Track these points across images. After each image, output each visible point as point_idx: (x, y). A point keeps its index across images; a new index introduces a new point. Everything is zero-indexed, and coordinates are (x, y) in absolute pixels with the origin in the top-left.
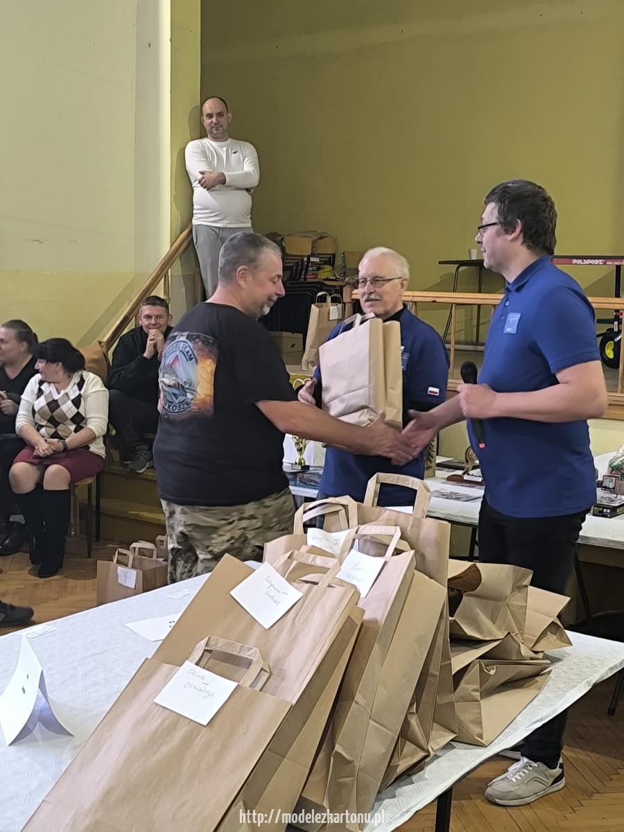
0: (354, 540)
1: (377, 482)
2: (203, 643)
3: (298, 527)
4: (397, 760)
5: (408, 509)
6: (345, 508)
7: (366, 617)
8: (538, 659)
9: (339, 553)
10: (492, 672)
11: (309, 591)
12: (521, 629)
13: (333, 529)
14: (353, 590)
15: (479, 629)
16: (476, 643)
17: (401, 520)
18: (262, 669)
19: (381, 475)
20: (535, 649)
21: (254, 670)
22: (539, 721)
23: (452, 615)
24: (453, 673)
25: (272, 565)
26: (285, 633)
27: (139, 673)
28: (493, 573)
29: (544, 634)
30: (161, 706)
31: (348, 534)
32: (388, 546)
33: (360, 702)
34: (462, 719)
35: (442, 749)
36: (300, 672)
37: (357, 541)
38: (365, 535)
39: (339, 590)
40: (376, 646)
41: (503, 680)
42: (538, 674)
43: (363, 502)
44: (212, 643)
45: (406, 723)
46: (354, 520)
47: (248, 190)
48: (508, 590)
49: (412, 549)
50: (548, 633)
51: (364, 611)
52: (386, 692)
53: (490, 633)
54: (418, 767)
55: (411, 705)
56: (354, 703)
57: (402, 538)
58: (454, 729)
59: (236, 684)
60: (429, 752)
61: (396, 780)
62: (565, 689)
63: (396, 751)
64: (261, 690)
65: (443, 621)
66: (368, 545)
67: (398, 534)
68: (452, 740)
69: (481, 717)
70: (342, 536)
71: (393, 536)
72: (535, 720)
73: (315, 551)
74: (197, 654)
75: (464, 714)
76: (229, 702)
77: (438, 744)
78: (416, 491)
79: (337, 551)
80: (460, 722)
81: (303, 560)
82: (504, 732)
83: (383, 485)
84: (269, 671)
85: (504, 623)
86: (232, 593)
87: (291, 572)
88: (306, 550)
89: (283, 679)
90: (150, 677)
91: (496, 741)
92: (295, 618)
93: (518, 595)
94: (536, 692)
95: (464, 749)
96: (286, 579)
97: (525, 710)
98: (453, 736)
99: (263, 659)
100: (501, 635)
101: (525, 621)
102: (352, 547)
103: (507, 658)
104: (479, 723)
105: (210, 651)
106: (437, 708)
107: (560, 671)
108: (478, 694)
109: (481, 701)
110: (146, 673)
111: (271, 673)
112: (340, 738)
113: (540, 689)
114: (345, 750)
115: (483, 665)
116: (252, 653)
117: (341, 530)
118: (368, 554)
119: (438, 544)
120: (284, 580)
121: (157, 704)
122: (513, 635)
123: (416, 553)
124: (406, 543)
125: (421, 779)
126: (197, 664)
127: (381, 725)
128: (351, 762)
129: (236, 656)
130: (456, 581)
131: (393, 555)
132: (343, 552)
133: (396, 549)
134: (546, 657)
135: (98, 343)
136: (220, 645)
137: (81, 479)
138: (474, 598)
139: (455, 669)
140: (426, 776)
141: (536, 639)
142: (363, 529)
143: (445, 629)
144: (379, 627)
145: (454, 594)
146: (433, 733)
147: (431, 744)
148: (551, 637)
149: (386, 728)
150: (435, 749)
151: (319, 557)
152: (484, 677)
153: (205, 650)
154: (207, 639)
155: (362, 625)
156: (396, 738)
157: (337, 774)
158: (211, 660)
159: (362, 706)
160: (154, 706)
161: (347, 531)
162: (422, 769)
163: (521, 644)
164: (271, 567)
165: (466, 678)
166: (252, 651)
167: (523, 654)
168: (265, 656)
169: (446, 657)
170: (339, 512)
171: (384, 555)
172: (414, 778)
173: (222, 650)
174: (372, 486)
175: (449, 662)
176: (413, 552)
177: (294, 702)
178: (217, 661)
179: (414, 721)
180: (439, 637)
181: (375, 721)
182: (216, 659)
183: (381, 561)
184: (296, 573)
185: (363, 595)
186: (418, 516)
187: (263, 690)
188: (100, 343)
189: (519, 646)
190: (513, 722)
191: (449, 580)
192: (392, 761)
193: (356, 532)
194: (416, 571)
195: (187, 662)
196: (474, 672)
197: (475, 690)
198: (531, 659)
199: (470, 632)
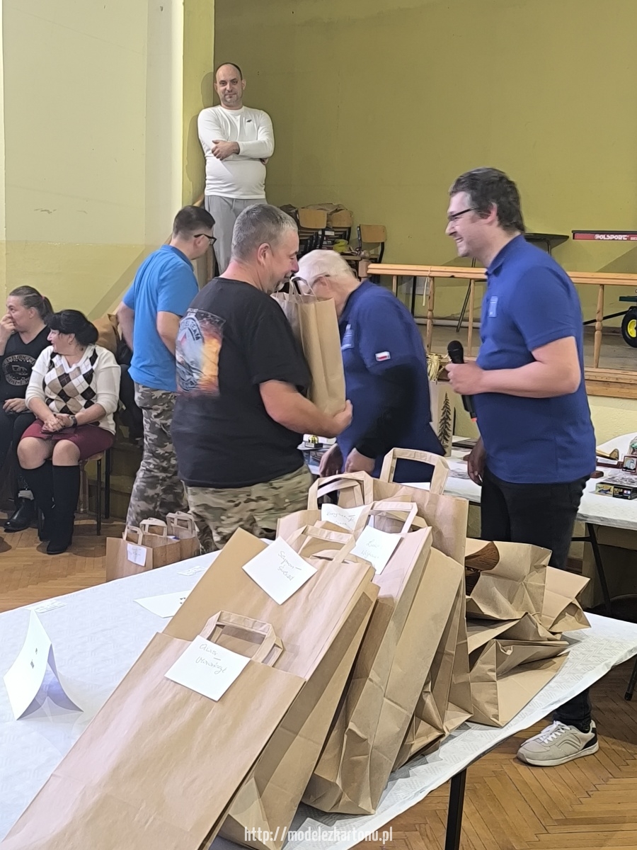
0: (369, 516)
1: (394, 458)
2: (216, 617)
3: (312, 503)
4: (411, 739)
5: (425, 485)
6: (360, 484)
7: (381, 594)
8: (556, 640)
9: (354, 529)
10: (509, 652)
11: (323, 566)
12: (539, 610)
13: (348, 505)
14: (369, 566)
15: (496, 609)
16: (492, 622)
17: (418, 496)
18: (275, 645)
19: (397, 450)
20: (553, 630)
21: (267, 646)
22: (556, 702)
23: (468, 593)
24: (469, 653)
25: (285, 540)
26: (299, 607)
27: (149, 648)
28: (512, 552)
29: (562, 615)
30: (172, 681)
31: (364, 510)
32: (404, 522)
33: (374, 679)
34: (477, 699)
35: (457, 729)
36: (313, 649)
37: (372, 517)
38: (380, 512)
39: (352, 567)
40: (391, 623)
41: (520, 661)
42: (555, 656)
43: (379, 477)
44: (224, 618)
45: (421, 702)
46: (369, 496)
47: (262, 160)
48: (526, 570)
49: (429, 526)
50: (566, 614)
51: (379, 588)
52: (401, 670)
53: (507, 613)
54: (432, 747)
55: (426, 684)
56: (368, 680)
57: (418, 515)
58: (470, 711)
59: (248, 660)
60: (444, 732)
61: (410, 759)
62: (583, 671)
63: (410, 729)
64: (273, 666)
65: (460, 599)
66: (384, 521)
67: (415, 510)
68: (467, 721)
69: (497, 698)
70: (357, 512)
71: (409, 512)
72: (551, 702)
73: (329, 526)
74: (209, 629)
75: (480, 694)
76: (241, 678)
77: (452, 724)
78: (433, 467)
79: (352, 527)
80: (476, 703)
81: (317, 535)
82: (521, 713)
83: (399, 460)
84: (281, 646)
85: (521, 604)
86: (244, 568)
87: (304, 548)
88: (320, 526)
89: (296, 655)
90: (160, 652)
91: (511, 722)
92: (309, 595)
93: (536, 575)
94: (555, 674)
95: (480, 730)
96: (300, 555)
97: (542, 692)
98: (470, 716)
99: (276, 635)
100: (518, 615)
101: (542, 602)
102: (367, 523)
103: (525, 638)
104: (495, 703)
105: (222, 626)
106: (452, 687)
107: (578, 653)
108: (495, 674)
109: (498, 682)
110: (156, 649)
111: (283, 649)
112: (354, 715)
113: (557, 670)
114: (359, 727)
115: (500, 645)
116: (265, 629)
117: (356, 506)
118: (383, 531)
119: (456, 522)
120: (297, 555)
121: (168, 679)
122: (531, 615)
123: (433, 529)
124: (423, 519)
125: (435, 759)
126: (209, 639)
127: (396, 703)
128: (365, 740)
129: (249, 632)
130: (474, 559)
131: (409, 532)
132: (358, 528)
133: (412, 525)
134: (563, 638)
135: (107, 317)
136: (232, 620)
137: (90, 456)
138: (491, 577)
139: (472, 647)
140: (440, 756)
141: (554, 619)
142: (378, 506)
143: (462, 608)
144: (394, 604)
145: (469, 572)
146: (448, 713)
147: (446, 724)
148: (569, 619)
149: (401, 706)
150: (450, 729)
151: (333, 532)
152: (500, 657)
153: (217, 625)
154: (219, 613)
155: (377, 602)
156: (411, 716)
157: (350, 752)
158: (223, 635)
159: (377, 684)
160: (164, 681)
161: (364, 507)
162: (437, 749)
163: (538, 625)
164: (285, 542)
165: (482, 658)
166: (265, 626)
167: (541, 635)
168: (278, 632)
169: (463, 636)
170: (355, 488)
171: (400, 532)
172: (428, 758)
173: (235, 625)
174: (388, 461)
175: (465, 641)
176: (430, 528)
177: (307, 678)
178: (229, 637)
179: (429, 700)
180: (455, 616)
181: (389, 699)
182: (228, 634)
183: (396, 537)
184: (311, 548)
185: (378, 572)
186: (435, 493)
187: (276, 666)
188: (110, 316)
189: (537, 627)
190: (530, 704)
191: (466, 558)
192: (407, 741)
193: (372, 509)
194: (432, 548)
195: (198, 637)
196: (490, 653)
197: (492, 670)
198: (549, 640)
199: (487, 611)
